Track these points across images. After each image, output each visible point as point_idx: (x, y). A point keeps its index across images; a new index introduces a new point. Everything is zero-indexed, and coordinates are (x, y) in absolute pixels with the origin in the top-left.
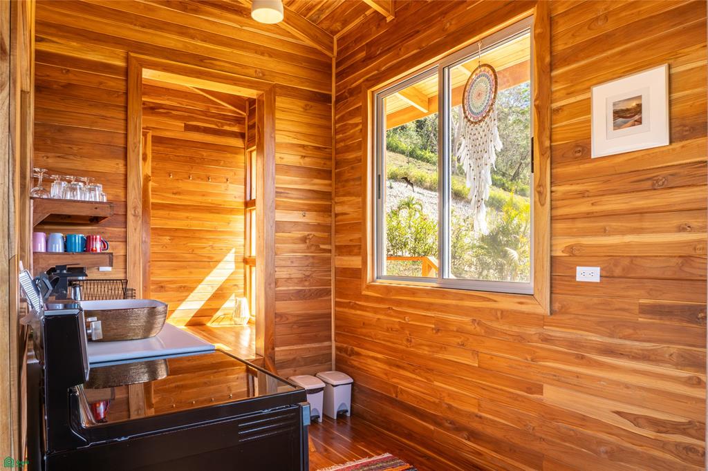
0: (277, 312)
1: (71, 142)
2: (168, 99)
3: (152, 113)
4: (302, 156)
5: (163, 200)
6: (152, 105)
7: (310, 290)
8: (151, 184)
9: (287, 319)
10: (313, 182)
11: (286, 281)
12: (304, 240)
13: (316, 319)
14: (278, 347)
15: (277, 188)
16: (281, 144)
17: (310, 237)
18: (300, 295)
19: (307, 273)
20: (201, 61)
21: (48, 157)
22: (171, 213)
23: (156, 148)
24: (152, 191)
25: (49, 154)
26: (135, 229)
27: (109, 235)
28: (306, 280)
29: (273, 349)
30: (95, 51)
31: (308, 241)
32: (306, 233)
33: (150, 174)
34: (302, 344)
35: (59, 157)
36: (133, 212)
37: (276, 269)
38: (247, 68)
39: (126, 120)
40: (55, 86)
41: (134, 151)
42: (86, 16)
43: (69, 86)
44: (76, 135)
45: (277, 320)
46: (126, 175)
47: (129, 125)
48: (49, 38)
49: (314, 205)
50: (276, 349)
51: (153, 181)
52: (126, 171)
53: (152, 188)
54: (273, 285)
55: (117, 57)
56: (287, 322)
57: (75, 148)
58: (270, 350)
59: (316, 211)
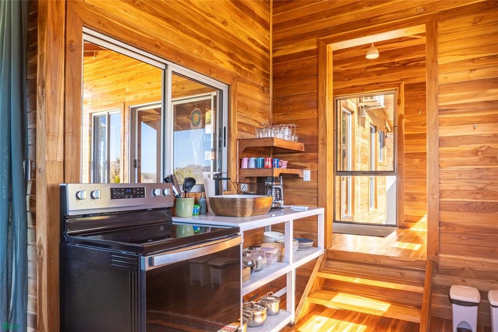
0: (441, 221)
1: (289, 104)
2: (417, 54)
3: (405, 68)
4: (471, 70)
5: (414, 131)
6: (405, 62)
7: (483, 203)
8: (404, 121)
9: (454, 229)
10: (487, 93)
11: (452, 192)
12: (475, 152)
13: (490, 233)
14: (443, 254)
15: (440, 106)
16: (445, 65)
17: (483, 149)
18: (468, 207)
19: (479, 186)
20: (368, 22)
21: (278, 116)
22: (421, 140)
23: (408, 93)
24: (405, 126)
25: (279, 114)
26: (323, 153)
27: (309, 158)
28: (478, 193)
29: (437, 254)
30: (300, 46)
31: (480, 153)
32: (478, 146)
33: (403, 113)
34: (473, 257)
35: (284, 114)
36: (322, 142)
37: (441, 182)
38: (408, 11)
39: (318, 83)
40: (282, 74)
41: (322, 102)
42: (297, 27)
43: (289, 71)
44: (291, 100)
45: (442, 228)
46: (318, 118)
47: (319, 86)
48: (279, 48)
49: (488, 116)
50: (441, 255)
51: (406, 118)
52: (318, 116)
53: (405, 123)
54: (437, 196)
55: (312, 44)
56: (453, 232)
57: (291, 107)
58: (433, 255)
59: (491, 122)
